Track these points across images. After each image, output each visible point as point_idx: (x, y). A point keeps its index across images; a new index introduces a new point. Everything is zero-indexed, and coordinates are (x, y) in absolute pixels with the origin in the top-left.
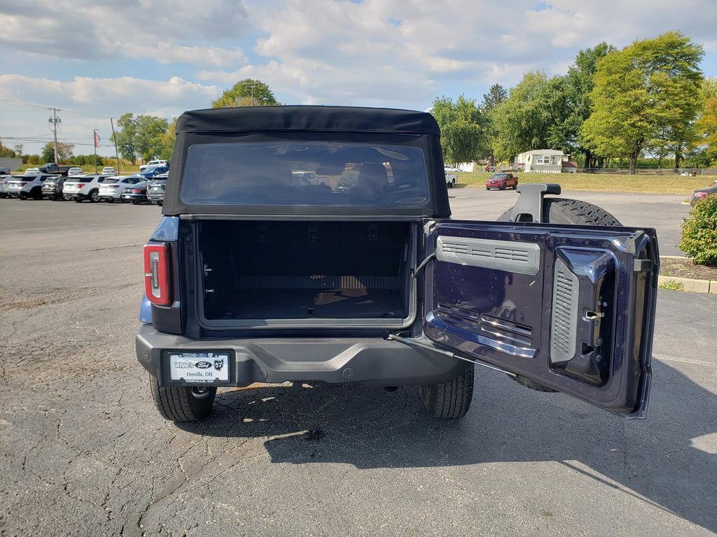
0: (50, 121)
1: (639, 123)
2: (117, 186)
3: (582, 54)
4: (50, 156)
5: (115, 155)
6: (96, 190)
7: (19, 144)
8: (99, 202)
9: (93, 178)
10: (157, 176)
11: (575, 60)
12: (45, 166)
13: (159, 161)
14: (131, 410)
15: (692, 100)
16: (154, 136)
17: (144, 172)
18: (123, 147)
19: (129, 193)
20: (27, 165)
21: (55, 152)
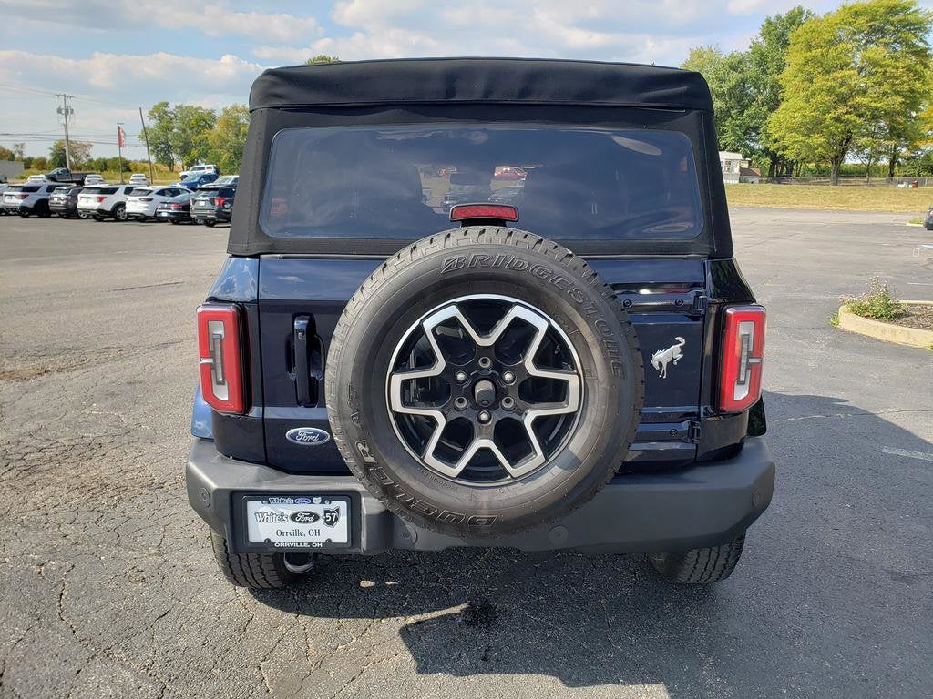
0: (59, 111)
1: (846, 116)
2: (151, 200)
3: (770, 23)
4: (60, 159)
5: (147, 159)
6: (122, 205)
7: (18, 143)
8: (126, 220)
9: (117, 189)
10: (204, 186)
11: (760, 31)
12: (54, 172)
13: (206, 166)
14: (179, 563)
15: (918, 85)
16: (199, 133)
17: (185, 181)
18: (157, 147)
19: (166, 208)
20: (30, 170)
21: (67, 153)
